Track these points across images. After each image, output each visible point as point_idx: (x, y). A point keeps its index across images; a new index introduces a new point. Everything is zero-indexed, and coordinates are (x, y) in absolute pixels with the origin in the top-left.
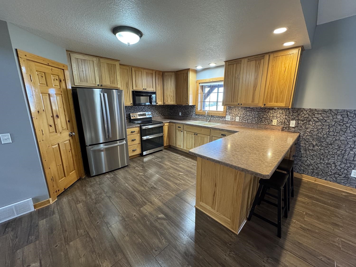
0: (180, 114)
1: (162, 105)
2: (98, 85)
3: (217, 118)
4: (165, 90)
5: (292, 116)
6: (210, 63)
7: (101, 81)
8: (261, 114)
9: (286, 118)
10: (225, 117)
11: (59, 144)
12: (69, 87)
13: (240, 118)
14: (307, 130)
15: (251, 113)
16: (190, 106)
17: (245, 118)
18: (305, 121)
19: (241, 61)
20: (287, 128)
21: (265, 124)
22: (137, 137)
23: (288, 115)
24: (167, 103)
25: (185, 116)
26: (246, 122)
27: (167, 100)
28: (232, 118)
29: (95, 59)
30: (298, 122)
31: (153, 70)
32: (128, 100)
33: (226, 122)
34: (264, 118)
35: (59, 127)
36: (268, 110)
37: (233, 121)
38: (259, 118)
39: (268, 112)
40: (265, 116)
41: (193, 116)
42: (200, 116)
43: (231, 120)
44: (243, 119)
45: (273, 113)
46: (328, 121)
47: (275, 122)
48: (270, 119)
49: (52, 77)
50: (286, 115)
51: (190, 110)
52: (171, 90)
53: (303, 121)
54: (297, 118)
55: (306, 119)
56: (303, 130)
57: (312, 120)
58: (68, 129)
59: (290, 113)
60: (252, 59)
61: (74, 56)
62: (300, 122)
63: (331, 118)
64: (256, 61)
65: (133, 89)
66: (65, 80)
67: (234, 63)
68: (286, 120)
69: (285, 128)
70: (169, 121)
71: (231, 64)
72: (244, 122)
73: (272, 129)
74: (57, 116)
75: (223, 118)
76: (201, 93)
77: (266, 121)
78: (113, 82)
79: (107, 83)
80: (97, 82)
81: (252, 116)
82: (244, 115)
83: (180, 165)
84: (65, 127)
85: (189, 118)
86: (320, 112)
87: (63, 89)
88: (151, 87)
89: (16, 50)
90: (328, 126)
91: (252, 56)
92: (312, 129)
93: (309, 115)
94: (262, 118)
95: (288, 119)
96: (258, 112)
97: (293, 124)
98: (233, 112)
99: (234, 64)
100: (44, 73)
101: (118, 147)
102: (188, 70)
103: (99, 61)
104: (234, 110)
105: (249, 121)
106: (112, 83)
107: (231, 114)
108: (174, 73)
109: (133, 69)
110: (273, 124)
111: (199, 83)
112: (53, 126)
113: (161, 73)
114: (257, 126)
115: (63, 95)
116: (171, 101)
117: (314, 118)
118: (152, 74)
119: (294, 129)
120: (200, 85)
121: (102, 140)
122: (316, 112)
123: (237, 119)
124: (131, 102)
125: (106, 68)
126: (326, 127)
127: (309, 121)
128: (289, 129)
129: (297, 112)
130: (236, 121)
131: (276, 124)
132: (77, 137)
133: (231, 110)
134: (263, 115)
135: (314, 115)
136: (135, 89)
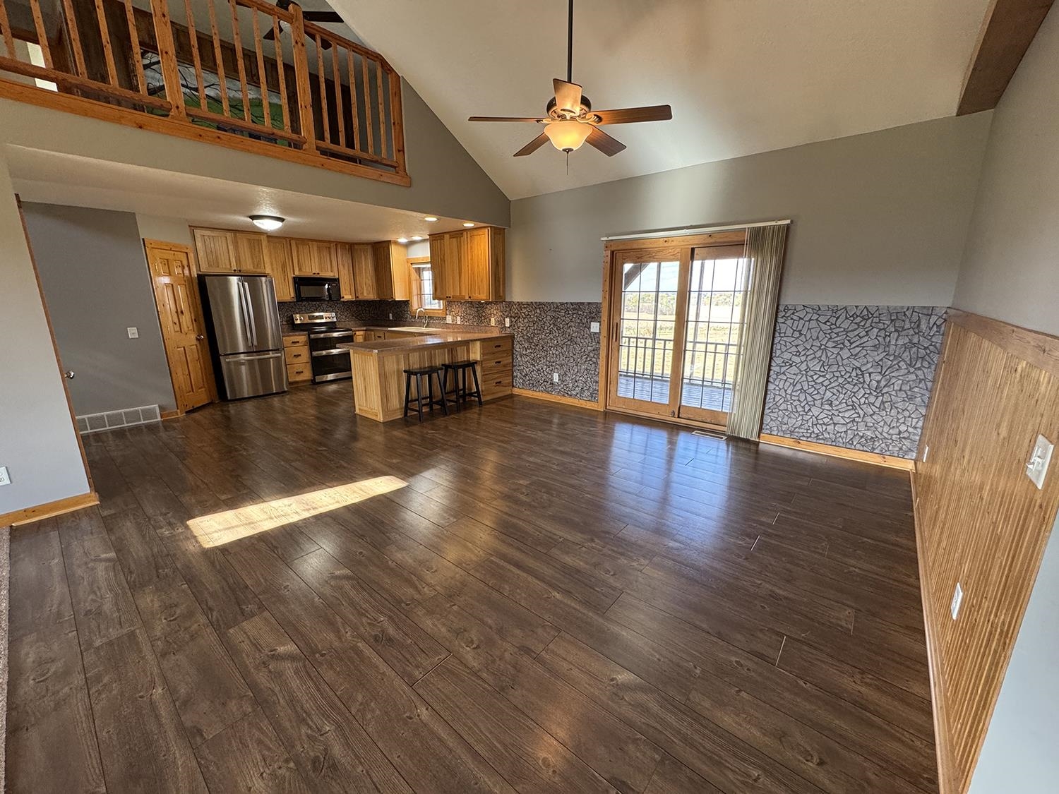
0: (391, 317)
1: (353, 300)
2: (235, 270)
4: (356, 274)
5: (505, 312)
6: (415, 235)
7: (238, 265)
9: (501, 316)
10: (445, 318)
11: (184, 347)
12: (195, 274)
13: (461, 318)
14: (519, 330)
15: (471, 310)
16: (404, 302)
17: (466, 318)
19: (444, 237)
21: (485, 326)
22: (304, 352)
24: (361, 298)
25: (398, 320)
26: (468, 324)
27: (361, 293)
28: (452, 319)
29: (228, 235)
30: (511, 319)
31: (330, 242)
32: (286, 292)
33: (448, 326)
34: (482, 317)
35: (185, 328)
37: (455, 324)
38: (479, 316)
39: (485, 308)
40: (483, 314)
41: (408, 319)
42: (417, 319)
43: (452, 323)
44: (464, 320)
45: (490, 309)
46: (532, 316)
47: (493, 322)
48: (489, 317)
49: (175, 264)
50: (501, 312)
51: (403, 309)
52: (368, 275)
53: (514, 319)
54: (510, 315)
55: (516, 315)
56: (516, 330)
57: (521, 317)
58: (194, 331)
59: (503, 308)
60: (454, 235)
61: (198, 233)
63: (533, 312)
64: (457, 238)
65: (294, 274)
66: (189, 266)
67: (438, 238)
68: (503, 319)
69: (502, 328)
70: (364, 328)
71: (435, 240)
72: (465, 324)
74: (182, 312)
75: (444, 321)
76: (417, 280)
77: (485, 320)
78: (258, 266)
79: (248, 267)
80: (232, 265)
82: (464, 314)
84: (191, 328)
85: (403, 322)
86: (526, 306)
87: (187, 277)
88: (330, 270)
89: (143, 239)
90: (532, 323)
92: (523, 328)
96: (477, 307)
97: (507, 323)
98: (453, 310)
99: (439, 240)
100: (167, 260)
101: (270, 362)
102: (389, 242)
103: (235, 236)
104: (454, 306)
105: (470, 322)
106: (256, 267)
107: (452, 314)
108: (370, 246)
109: (293, 243)
111: (411, 264)
112: (178, 323)
113: (347, 246)
115: (187, 286)
116: (368, 294)
118: (329, 248)
119: (509, 330)
120: (413, 266)
121: (242, 349)
122: (523, 306)
123: (459, 320)
124: (293, 295)
125: (245, 245)
129: (509, 306)
130: (458, 323)
131: (494, 325)
132: (206, 342)
133: (450, 306)
135: (522, 309)
136: (297, 273)
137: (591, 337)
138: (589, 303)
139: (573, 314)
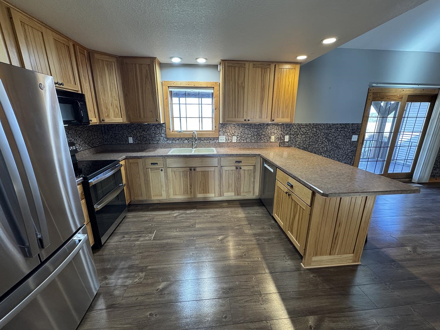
0: (131, 140)
1: (98, 124)
3: (205, 141)
4: (99, 92)
5: (285, 131)
6: (198, 57)
8: (259, 131)
9: (281, 134)
10: (218, 138)
13: (238, 138)
14: (297, 143)
15: (250, 130)
16: (153, 125)
17: (243, 137)
18: (295, 135)
19: (245, 65)
20: (283, 143)
21: (264, 142)
23: (283, 130)
24: (107, 121)
25: (144, 143)
26: (245, 141)
27: (106, 115)
28: (227, 139)
30: (291, 136)
31: (67, 39)
33: (221, 145)
34: (263, 135)
36: (267, 126)
37: (229, 142)
38: (259, 136)
39: (266, 129)
40: (263, 133)
41: (162, 141)
42: (176, 141)
43: (227, 142)
44: (241, 139)
45: (270, 129)
46: (309, 133)
47: (273, 139)
48: (268, 136)
50: (281, 131)
51: (154, 132)
52: (114, 94)
53: (293, 135)
54: (289, 133)
55: (295, 133)
56: (294, 143)
57: (300, 134)
59: (284, 128)
60: (258, 65)
62: (291, 137)
63: (310, 130)
64: (262, 68)
67: (236, 65)
68: (282, 136)
69: (281, 143)
70: (124, 157)
71: (232, 66)
72: (243, 141)
73: (272, 146)
75: (215, 140)
77: (265, 138)
81: (251, 134)
82: (242, 134)
83: (197, 226)
85: (154, 145)
86: (304, 126)
88: (72, 81)
90: (309, 138)
91: (257, 61)
92: (300, 142)
93: (297, 129)
94: (261, 136)
95: (283, 134)
96: (257, 128)
97: (287, 139)
98: (229, 131)
99: (236, 67)
104: (230, 128)
105: (248, 140)
107: (226, 134)
108: (114, 59)
110: (272, 141)
111: (168, 87)
113: (86, 51)
114: (258, 145)
116: (116, 116)
117: (301, 132)
118: (68, 47)
119: (287, 144)
120: (170, 90)
122: (302, 127)
123: (234, 139)
126: (308, 139)
127: (297, 135)
128: (284, 144)
129: (289, 127)
130: (233, 141)
131: (274, 141)
133: (226, 128)
134: (262, 132)
135: (301, 129)
137: (351, 144)
138: (353, 124)
139: (341, 131)
